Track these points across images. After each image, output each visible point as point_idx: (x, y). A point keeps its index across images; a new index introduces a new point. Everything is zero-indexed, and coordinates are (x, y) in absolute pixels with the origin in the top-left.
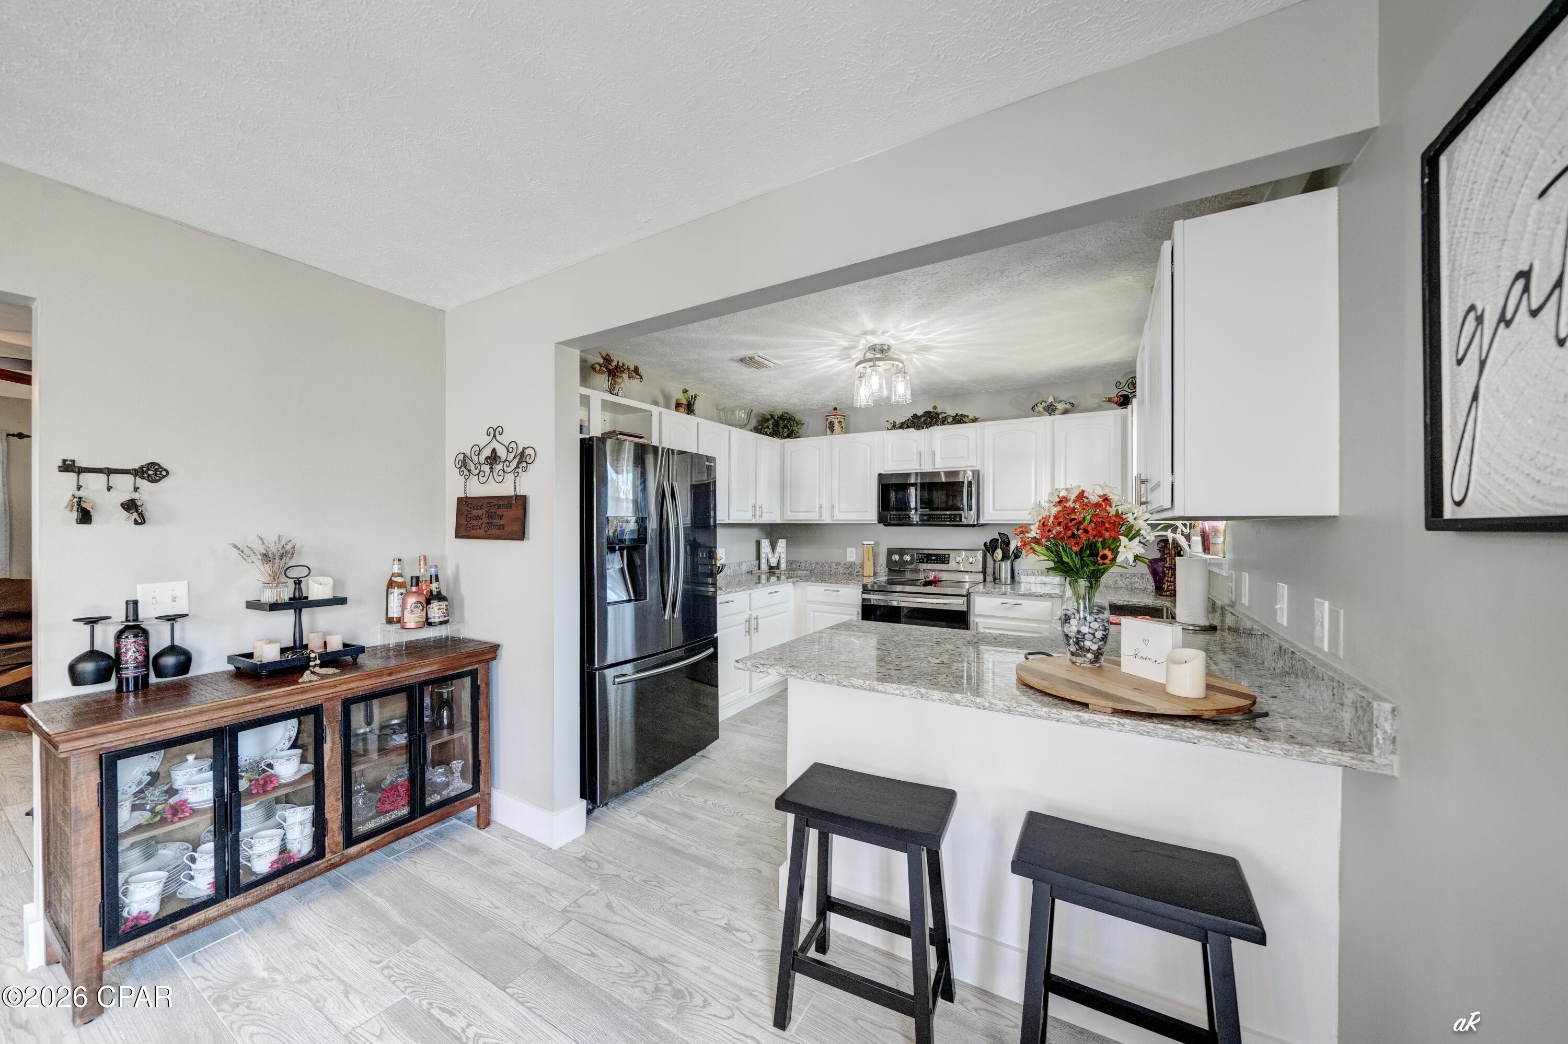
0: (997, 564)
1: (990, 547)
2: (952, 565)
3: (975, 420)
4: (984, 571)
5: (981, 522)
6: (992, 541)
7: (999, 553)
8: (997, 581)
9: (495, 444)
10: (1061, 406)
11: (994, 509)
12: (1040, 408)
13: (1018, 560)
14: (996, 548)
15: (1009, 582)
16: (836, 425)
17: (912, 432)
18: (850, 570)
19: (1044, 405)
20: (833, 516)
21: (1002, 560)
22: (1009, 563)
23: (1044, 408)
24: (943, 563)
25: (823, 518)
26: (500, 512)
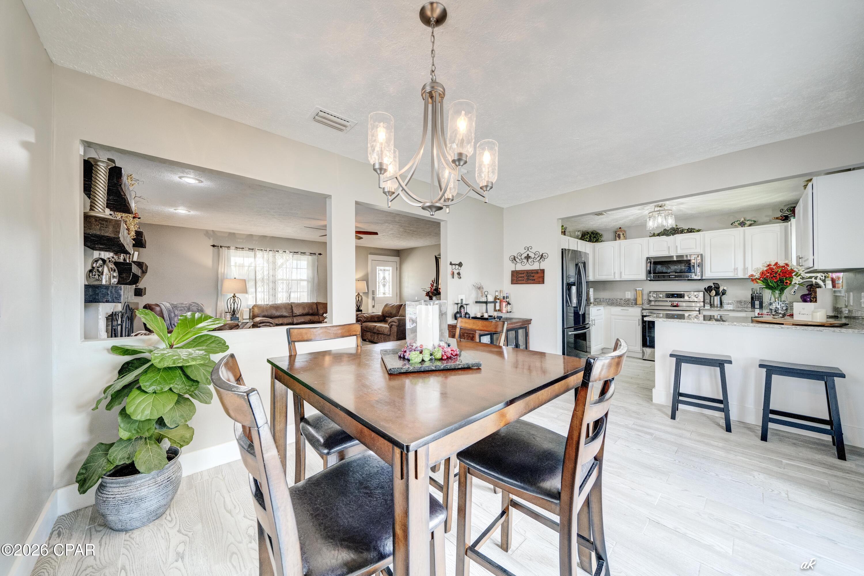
0: (712, 298)
1: (708, 290)
2: (686, 298)
3: (699, 231)
4: (704, 302)
5: (704, 278)
6: (708, 287)
7: (713, 293)
8: (712, 306)
9: (528, 252)
10: (748, 223)
11: (711, 272)
12: (736, 224)
13: (724, 296)
14: (712, 290)
15: (719, 306)
16: (622, 235)
17: (664, 237)
18: (628, 302)
19: (738, 222)
20: (621, 277)
21: (715, 296)
22: (719, 297)
23: (739, 224)
24: (681, 297)
25: (616, 278)
26: (533, 275)
